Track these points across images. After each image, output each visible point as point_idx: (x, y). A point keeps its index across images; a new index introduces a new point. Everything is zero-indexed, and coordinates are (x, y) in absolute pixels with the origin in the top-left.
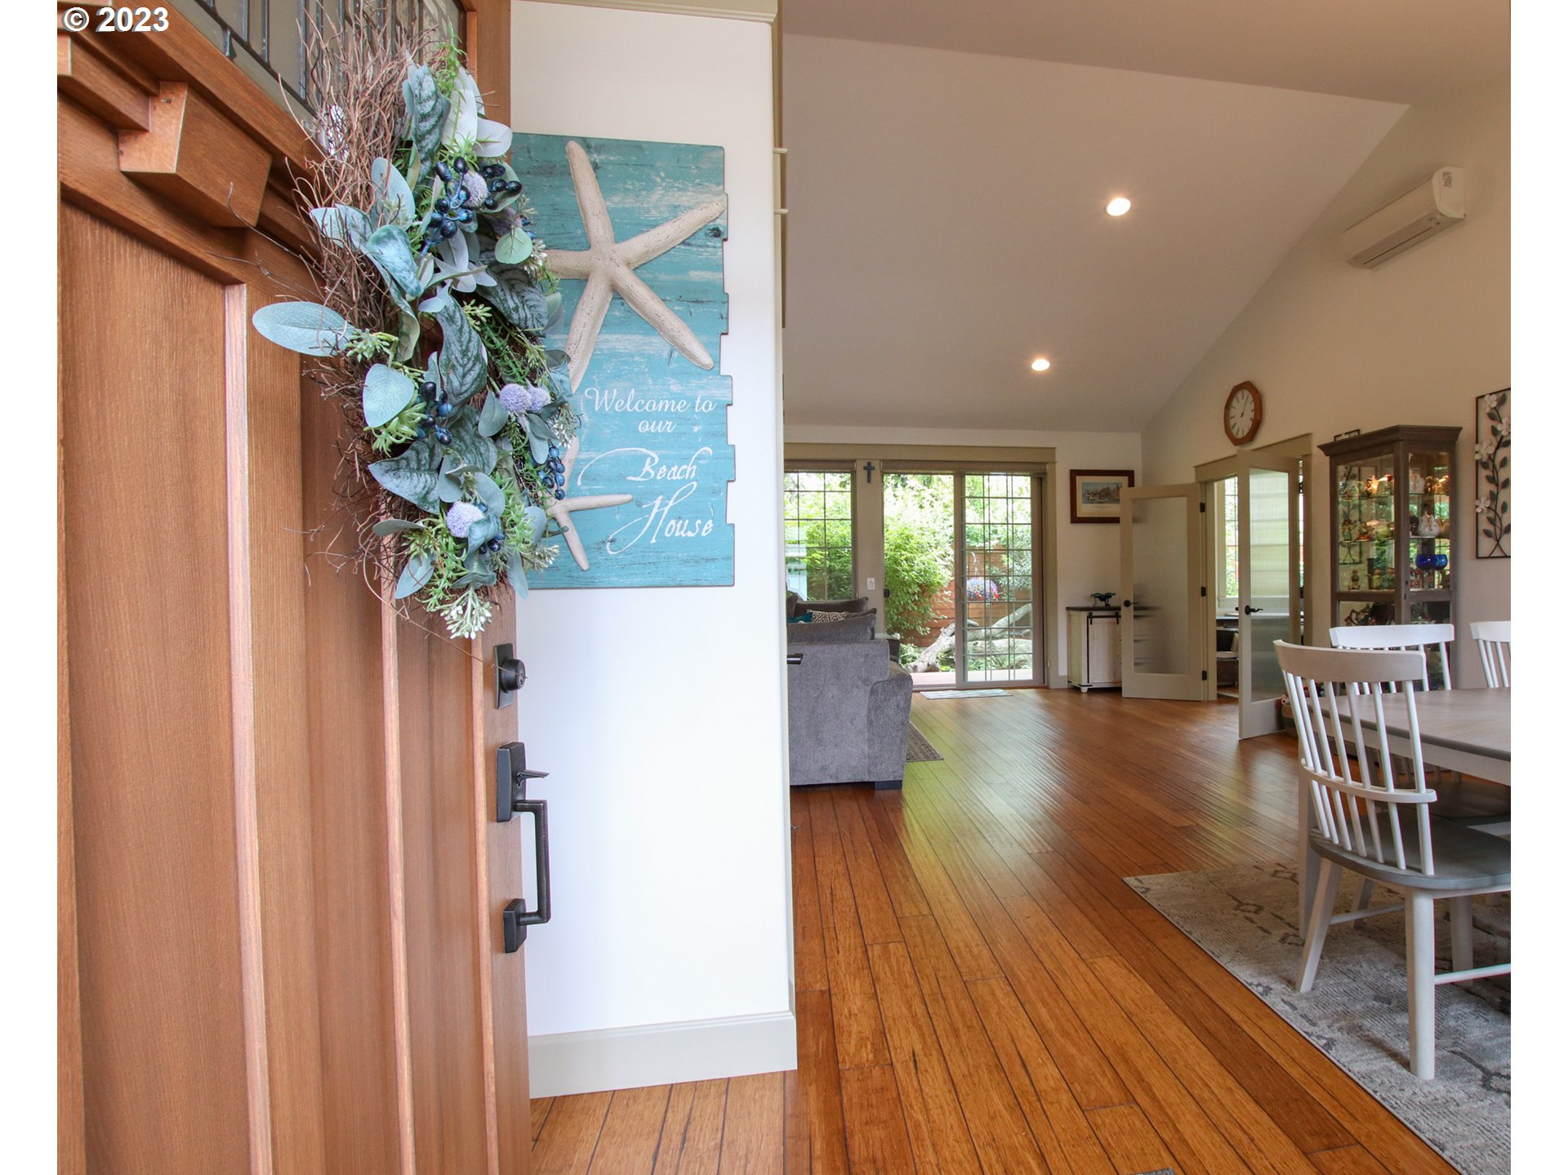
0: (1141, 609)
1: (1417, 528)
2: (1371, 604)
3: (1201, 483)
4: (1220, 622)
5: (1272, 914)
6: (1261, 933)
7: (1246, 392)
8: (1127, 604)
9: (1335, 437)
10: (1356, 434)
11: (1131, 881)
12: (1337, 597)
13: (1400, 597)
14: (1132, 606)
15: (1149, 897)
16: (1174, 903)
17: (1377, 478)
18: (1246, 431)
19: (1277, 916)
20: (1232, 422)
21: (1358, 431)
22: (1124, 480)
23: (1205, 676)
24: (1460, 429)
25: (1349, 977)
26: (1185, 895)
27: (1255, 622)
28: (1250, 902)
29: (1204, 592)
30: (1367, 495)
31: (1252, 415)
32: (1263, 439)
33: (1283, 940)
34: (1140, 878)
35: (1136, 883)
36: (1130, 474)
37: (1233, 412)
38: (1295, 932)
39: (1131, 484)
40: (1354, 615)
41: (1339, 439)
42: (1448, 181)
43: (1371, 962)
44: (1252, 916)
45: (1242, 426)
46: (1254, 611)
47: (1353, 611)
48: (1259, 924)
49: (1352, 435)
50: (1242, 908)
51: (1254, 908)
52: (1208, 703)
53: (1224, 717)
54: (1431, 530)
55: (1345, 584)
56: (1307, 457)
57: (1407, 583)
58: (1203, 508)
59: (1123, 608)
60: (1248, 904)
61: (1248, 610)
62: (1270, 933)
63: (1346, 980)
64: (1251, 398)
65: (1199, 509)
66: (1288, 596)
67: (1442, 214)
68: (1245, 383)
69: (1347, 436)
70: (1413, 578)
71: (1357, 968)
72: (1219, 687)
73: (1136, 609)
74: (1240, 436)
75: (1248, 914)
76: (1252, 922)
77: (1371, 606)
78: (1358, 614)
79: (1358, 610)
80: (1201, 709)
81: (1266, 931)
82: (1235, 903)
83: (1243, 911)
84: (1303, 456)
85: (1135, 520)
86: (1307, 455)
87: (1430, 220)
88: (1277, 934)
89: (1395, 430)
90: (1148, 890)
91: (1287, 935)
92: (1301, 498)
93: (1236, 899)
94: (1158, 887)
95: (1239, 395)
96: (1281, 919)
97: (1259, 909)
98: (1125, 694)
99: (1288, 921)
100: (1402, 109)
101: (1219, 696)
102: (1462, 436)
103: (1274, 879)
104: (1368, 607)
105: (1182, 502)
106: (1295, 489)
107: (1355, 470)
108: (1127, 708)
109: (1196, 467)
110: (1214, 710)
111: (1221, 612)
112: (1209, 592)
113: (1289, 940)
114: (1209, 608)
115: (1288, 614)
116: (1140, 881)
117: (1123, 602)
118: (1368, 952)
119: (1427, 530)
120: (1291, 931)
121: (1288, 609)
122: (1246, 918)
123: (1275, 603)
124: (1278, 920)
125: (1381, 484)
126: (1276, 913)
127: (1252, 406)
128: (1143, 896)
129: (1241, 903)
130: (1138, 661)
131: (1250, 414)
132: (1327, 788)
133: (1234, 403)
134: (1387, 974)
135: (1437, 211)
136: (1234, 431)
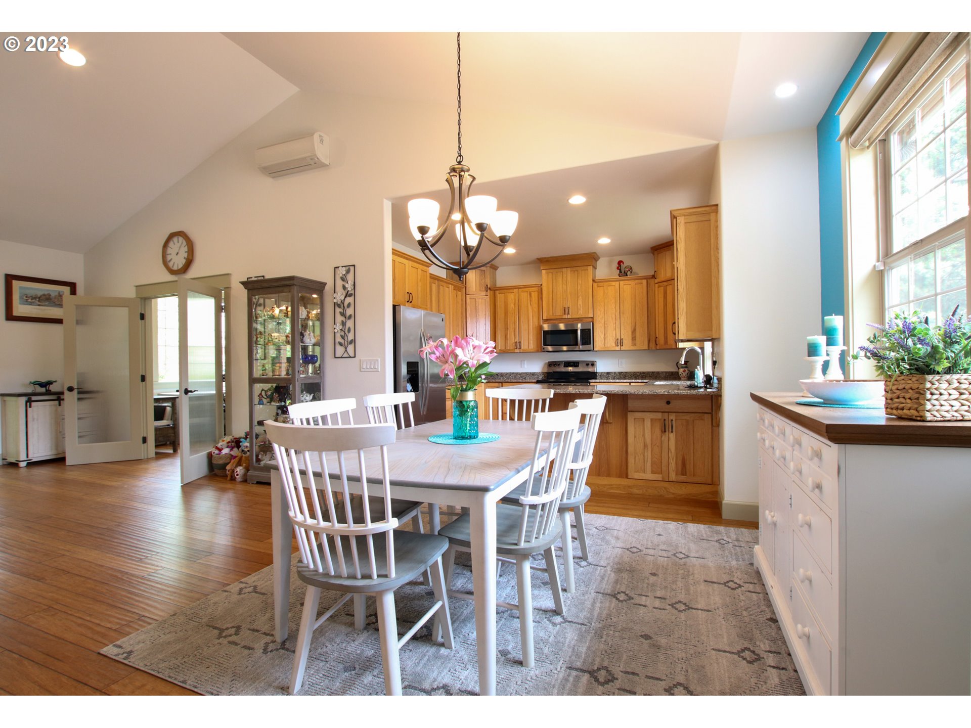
0: (83, 393)
1: (302, 339)
2: (274, 385)
3: (141, 298)
4: (157, 400)
5: (249, 629)
6: (246, 652)
7: (181, 239)
8: (71, 389)
9: (248, 278)
10: (262, 278)
11: (109, 650)
12: (253, 381)
13: (295, 380)
14: (76, 391)
15: (134, 661)
16: (160, 657)
17: (278, 307)
18: (180, 266)
19: (254, 630)
20: (169, 258)
21: (263, 276)
22: (66, 290)
23: (145, 440)
24: (326, 284)
25: (322, 660)
26: (169, 643)
27: (191, 399)
28: (229, 625)
29: (143, 378)
30: (273, 317)
31: (186, 255)
32: (194, 272)
33: (265, 651)
34: (118, 643)
35: (116, 650)
36: (73, 287)
37: (169, 251)
38: (271, 638)
39: (73, 292)
40: (263, 393)
41: (249, 280)
42: (322, 141)
43: (331, 640)
44: (234, 638)
45: (178, 261)
46: (191, 392)
47: (263, 390)
48: (243, 644)
49: (260, 278)
50: (224, 634)
51: (234, 630)
52: (148, 460)
53: (164, 469)
54: (311, 340)
55: (257, 373)
56: (228, 289)
57: (299, 372)
58: (142, 317)
59: (67, 393)
60: (227, 629)
61: (187, 392)
62: (252, 649)
63: (321, 664)
64: (185, 243)
65: (139, 317)
66: (214, 380)
67: (318, 158)
68: (180, 232)
69: (256, 279)
70: (301, 369)
71: (325, 650)
72: (157, 446)
73: (79, 393)
74: (175, 268)
75: (230, 639)
76: (236, 644)
77: (274, 387)
78: (266, 392)
79: (266, 389)
80: (143, 466)
81: (249, 648)
82: (216, 632)
83: (225, 637)
84: (225, 288)
85: (78, 322)
86: (228, 288)
87: (311, 159)
88: (259, 646)
89: (292, 278)
90: (130, 653)
91: (267, 644)
92: (223, 314)
93: (215, 628)
94: (141, 645)
95: (175, 239)
96: (257, 631)
97: (238, 628)
98: (68, 462)
99: (263, 630)
100: (293, 90)
101: (157, 453)
102: (327, 287)
103: (242, 596)
104: (272, 387)
105: (123, 312)
106: (219, 309)
107: (261, 301)
108: (70, 475)
109: (137, 286)
110: (154, 465)
111: (159, 392)
112: (147, 378)
113: (270, 648)
114: (149, 389)
115: (214, 392)
116: (120, 647)
117: (66, 388)
118: (326, 632)
119: (308, 340)
120: (269, 639)
121: (214, 388)
122: (230, 642)
123: (206, 385)
124: (256, 633)
125: (281, 311)
126: (252, 627)
127: (186, 249)
128: (126, 662)
129: (221, 630)
130: (81, 434)
131: (183, 254)
132: (314, 533)
133: (171, 244)
134: (344, 645)
135: (316, 155)
136: (171, 264)
